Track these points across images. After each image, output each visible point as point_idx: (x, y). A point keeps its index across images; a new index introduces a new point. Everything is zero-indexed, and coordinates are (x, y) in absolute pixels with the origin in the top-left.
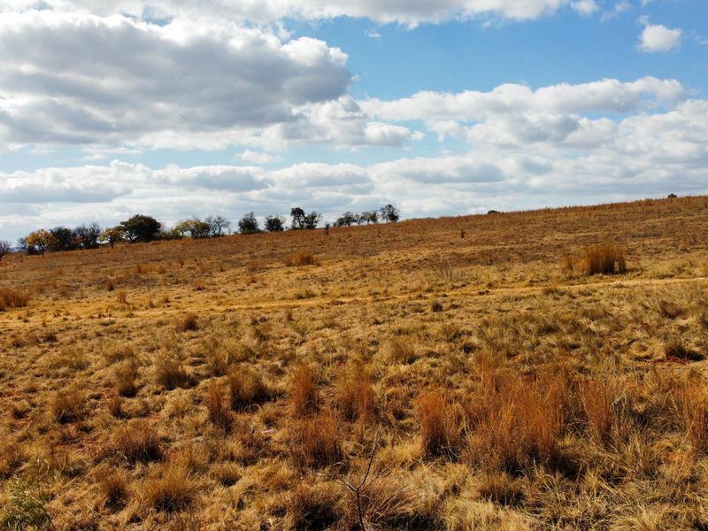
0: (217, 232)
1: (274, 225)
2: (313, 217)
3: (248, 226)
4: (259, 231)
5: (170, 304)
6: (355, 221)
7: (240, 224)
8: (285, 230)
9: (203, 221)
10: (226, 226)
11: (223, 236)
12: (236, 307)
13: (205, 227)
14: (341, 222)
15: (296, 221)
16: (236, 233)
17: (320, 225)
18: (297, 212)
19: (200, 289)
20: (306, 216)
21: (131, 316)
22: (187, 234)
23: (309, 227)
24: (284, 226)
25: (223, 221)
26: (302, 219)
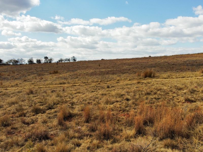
0: (21, 63)
1: (39, 61)
2: (51, 59)
3: (31, 62)
4: (34, 63)
5: (19, 86)
6: (63, 61)
7: (28, 61)
8: (42, 63)
9: (16, 59)
10: (24, 61)
11: (23, 64)
12: (42, 87)
13: (17, 62)
14: (59, 61)
15: (46, 61)
16: (27, 64)
17: (53, 62)
18: (46, 58)
19: (25, 81)
20: (49, 59)
21: (6, 89)
22: (11, 64)
23: (50, 62)
24: (42, 62)
25: (23, 60)
26: (47, 60)
